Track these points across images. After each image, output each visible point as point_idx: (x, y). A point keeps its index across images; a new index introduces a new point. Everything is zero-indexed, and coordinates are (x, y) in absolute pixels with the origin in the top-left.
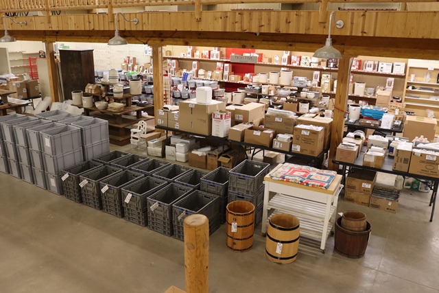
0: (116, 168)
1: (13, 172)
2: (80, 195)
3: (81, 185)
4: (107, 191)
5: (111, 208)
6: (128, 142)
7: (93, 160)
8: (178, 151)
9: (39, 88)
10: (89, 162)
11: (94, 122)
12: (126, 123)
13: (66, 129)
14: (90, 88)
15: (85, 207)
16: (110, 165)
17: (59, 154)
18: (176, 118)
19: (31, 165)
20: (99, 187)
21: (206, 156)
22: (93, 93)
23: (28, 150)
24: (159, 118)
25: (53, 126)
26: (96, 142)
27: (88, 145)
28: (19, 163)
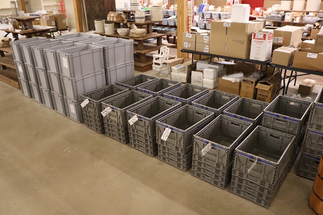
0: (144, 94)
1: (35, 97)
2: (102, 124)
3: (104, 114)
4: (136, 123)
5: (141, 144)
6: (150, 67)
7: (116, 84)
8: (206, 77)
9: (66, 21)
10: (112, 86)
11: (118, 42)
12: (147, 49)
13: (87, 48)
14: (111, 16)
15: (107, 140)
16: (137, 90)
17: (78, 76)
18: (206, 40)
19: (50, 89)
20: (126, 117)
21: (240, 83)
22: (115, 20)
23: (47, 72)
24: (186, 41)
25: (73, 45)
26: (120, 63)
27: (111, 67)
28: (39, 87)
